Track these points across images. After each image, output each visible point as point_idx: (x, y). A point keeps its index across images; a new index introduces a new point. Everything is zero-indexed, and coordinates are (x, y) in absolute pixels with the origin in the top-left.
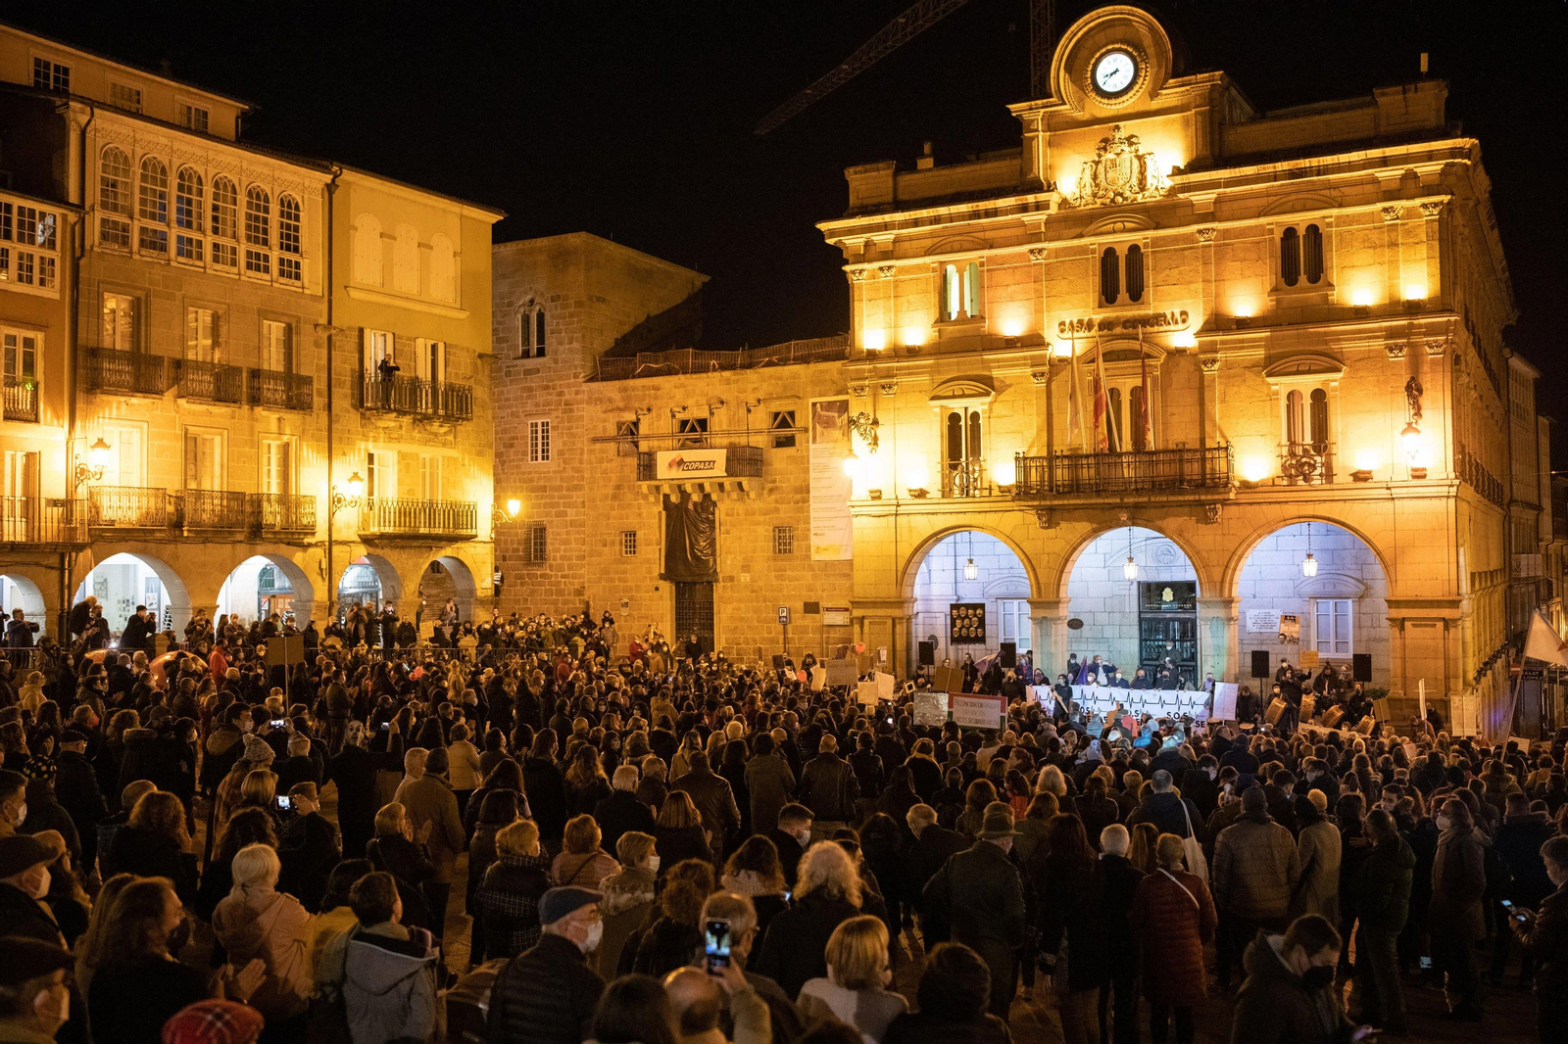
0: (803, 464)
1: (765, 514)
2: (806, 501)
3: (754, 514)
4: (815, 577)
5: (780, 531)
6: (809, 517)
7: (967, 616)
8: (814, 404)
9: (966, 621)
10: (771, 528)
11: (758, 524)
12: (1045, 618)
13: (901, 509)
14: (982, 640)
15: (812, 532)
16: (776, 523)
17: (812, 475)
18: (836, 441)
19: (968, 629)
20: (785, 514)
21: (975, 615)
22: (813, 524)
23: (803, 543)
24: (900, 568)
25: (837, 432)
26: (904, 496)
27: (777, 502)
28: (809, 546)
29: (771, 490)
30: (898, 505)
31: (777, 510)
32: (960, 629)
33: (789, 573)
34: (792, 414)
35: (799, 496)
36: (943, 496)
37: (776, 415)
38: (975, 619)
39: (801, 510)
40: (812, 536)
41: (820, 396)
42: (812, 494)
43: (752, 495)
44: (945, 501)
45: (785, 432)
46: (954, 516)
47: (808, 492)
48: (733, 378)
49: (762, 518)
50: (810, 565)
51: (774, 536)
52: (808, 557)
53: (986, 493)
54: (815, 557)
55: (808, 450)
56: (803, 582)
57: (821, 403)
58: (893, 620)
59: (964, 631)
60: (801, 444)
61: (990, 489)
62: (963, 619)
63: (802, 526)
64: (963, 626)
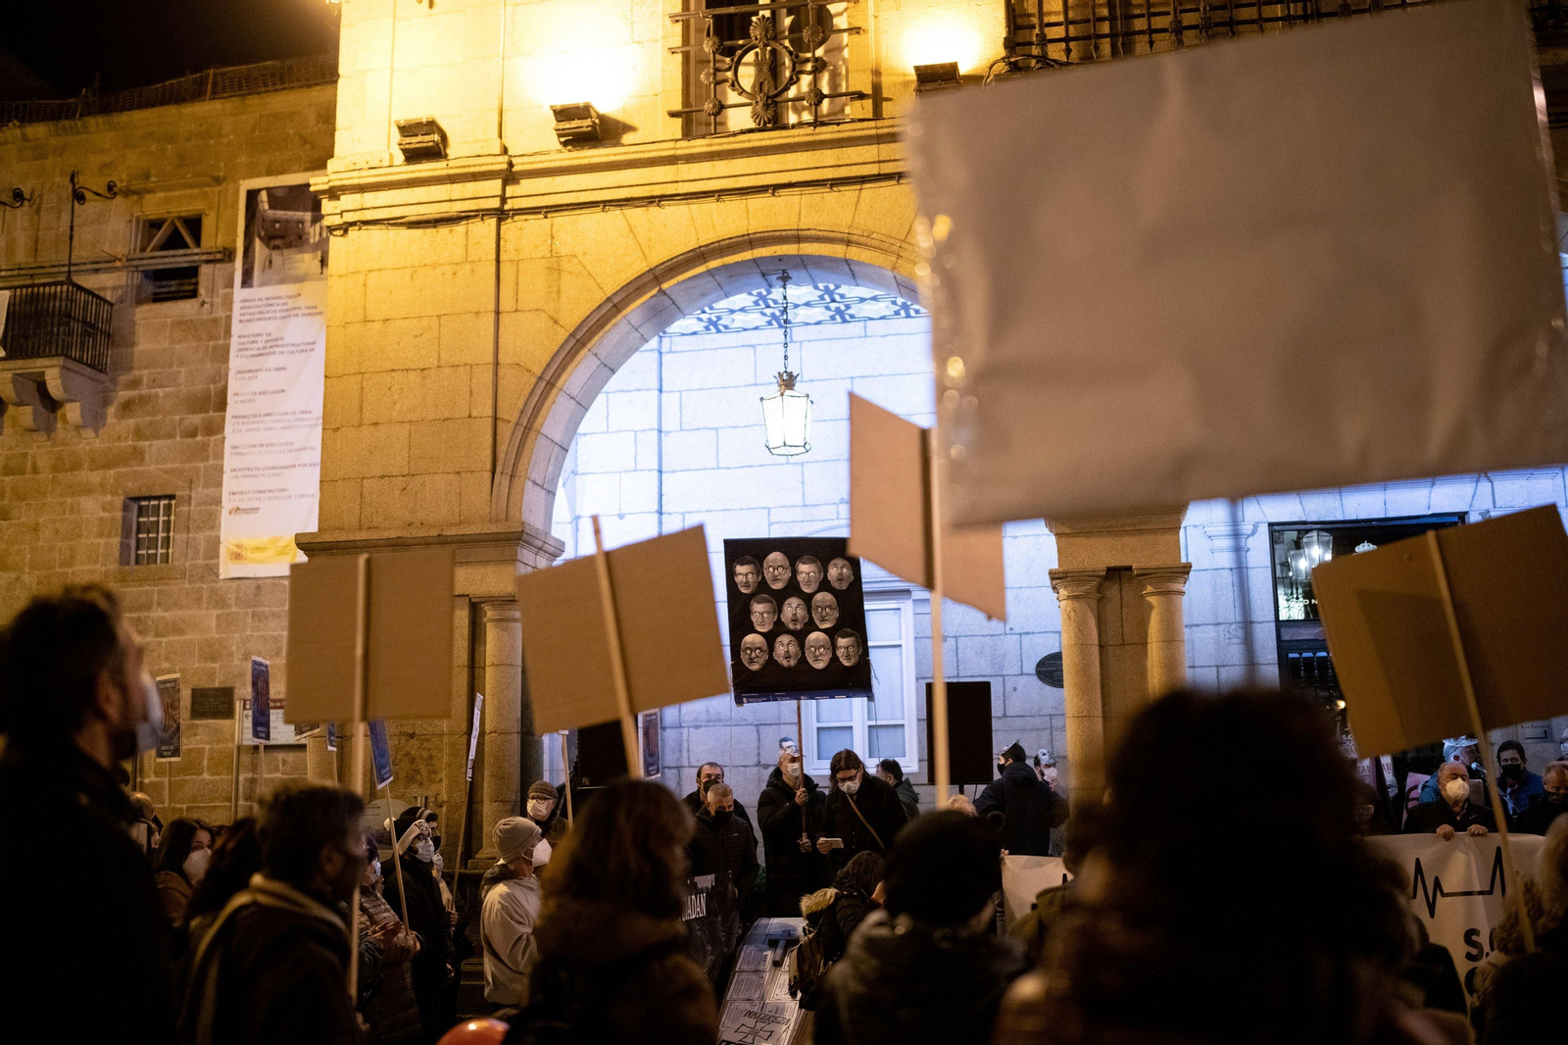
0: (215, 336)
1: (108, 466)
2: (215, 428)
3: (76, 466)
4: (227, 622)
5: (141, 511)
6: (220, 470)
7: (793, 588)
8: (252, 195)
9: (792, 608)
10: (119, 501)
11: (88, 491)
12: (1116, 574)
13: (524, 192)
14: (855, 679)
15: (227, 503)
16: (134, 487)
17: (235, 362)
18: (300, 279)
19: (800, 636)
20: (159, 463)
21: (825, 585)
22: (229, 483)
23: (201, 536)
24: (509, 411)
25: (307, 257)
26: (539, 140)
27: (138, 434)
28: (217, 542)
29: (127, 407)
30: (510, 177)
31: (138, 455)
32: (770, 638)
33: (157, 613)
34: (194, 224)
35: (196, 419)
36: (687, 134)
37: (155, 225)
38: (824, 597)
39: (202, 452)
40: (224, 513)
41: (269, 173)
42: (231, 410)
43: (73, 412)
44: (699, 145)
45: (176, 259)
46: (734, 205)
47: (222, 405)
48: (53, 141)
49: (95, 477)
50: (213, 592)
51: (126, 521)
52: (212, 571)
53: (865, 108)
54: (228, 569)
55: (228, 303)
56: (192, 636)
57: (269, 190)
58: (475, 608)
59: (784, 646)
60: (212, 291)
61: (877, 97)
62: (779, 598)
63: (199, 492)
64: (779, 628)
